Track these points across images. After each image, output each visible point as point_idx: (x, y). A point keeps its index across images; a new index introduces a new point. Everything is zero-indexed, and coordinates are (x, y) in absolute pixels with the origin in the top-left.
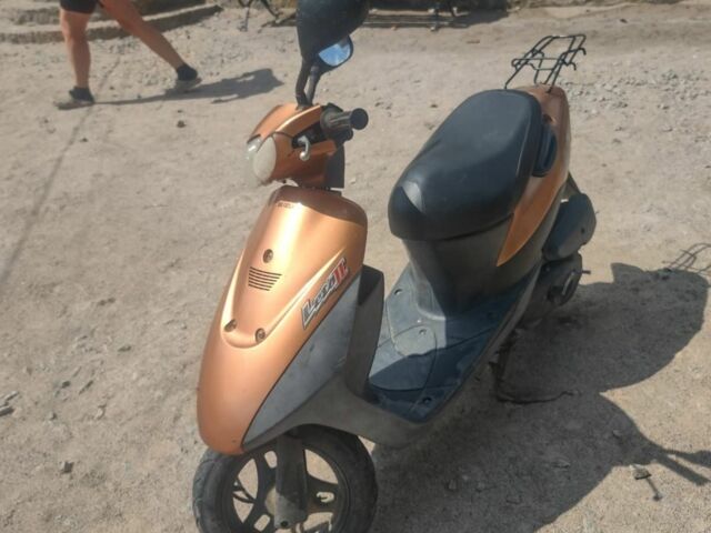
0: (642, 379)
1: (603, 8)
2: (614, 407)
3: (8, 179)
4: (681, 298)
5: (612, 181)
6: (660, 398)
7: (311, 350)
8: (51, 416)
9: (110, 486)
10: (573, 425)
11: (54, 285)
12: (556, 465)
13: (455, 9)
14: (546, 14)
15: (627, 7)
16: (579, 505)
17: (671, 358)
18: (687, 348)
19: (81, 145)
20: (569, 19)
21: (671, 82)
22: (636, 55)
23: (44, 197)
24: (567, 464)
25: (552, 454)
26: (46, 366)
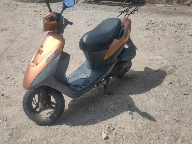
0: (141, 93)
1: (170, 5)
2: (131, 99)
3: (10, 33)
4: (159, 77)
5: (153, 48)
6: (143, 98)
7: (47, 68)
8: (3, 84)
9: (11, 100)
10: (119, 101)
11: (13, 57)
12: (112, 109)
13: (131, 3)
14: (154, 5)
15: (177, 5)
16: (114, 118)
17: (150, 90)
18: (155, 88)
19: (29, 27)
20: (160, 8)
21: (180, 25)
22: (174, 18)
23: (17, 37)
24: (114, 109)
25: (112, 106)
26: (5, 73)
